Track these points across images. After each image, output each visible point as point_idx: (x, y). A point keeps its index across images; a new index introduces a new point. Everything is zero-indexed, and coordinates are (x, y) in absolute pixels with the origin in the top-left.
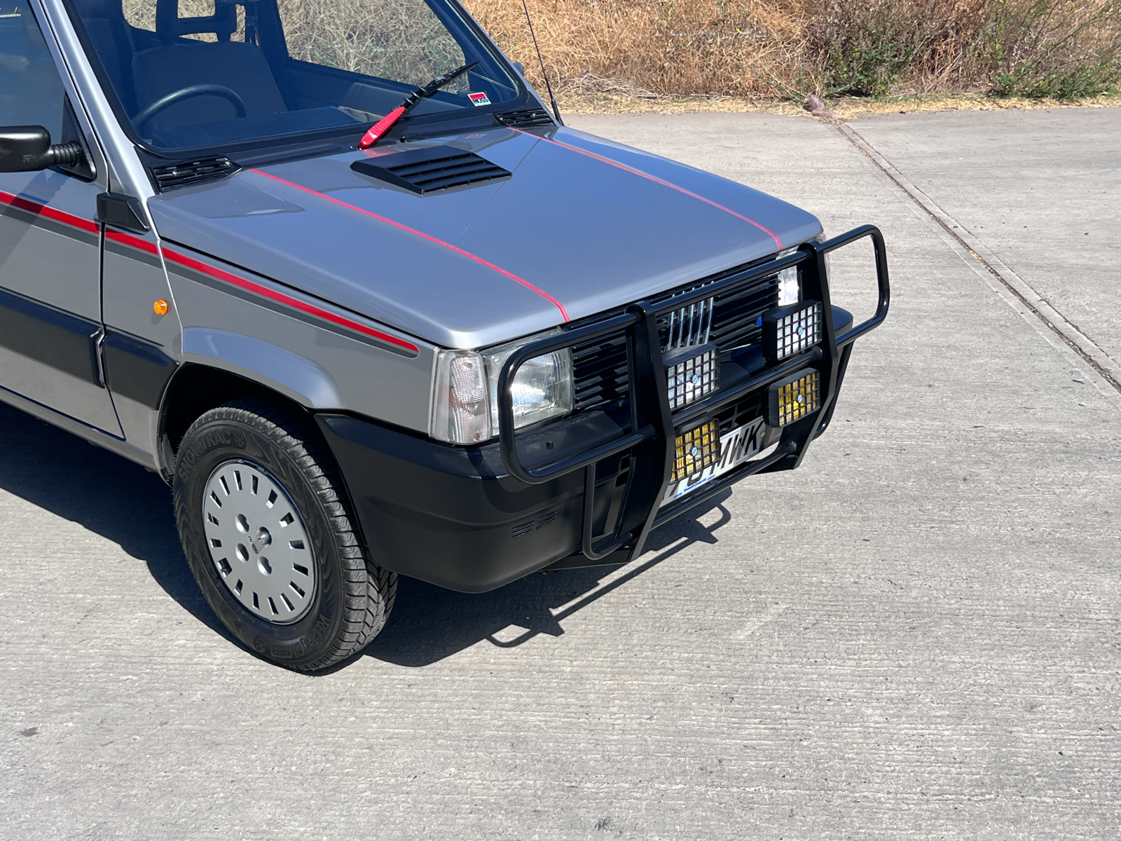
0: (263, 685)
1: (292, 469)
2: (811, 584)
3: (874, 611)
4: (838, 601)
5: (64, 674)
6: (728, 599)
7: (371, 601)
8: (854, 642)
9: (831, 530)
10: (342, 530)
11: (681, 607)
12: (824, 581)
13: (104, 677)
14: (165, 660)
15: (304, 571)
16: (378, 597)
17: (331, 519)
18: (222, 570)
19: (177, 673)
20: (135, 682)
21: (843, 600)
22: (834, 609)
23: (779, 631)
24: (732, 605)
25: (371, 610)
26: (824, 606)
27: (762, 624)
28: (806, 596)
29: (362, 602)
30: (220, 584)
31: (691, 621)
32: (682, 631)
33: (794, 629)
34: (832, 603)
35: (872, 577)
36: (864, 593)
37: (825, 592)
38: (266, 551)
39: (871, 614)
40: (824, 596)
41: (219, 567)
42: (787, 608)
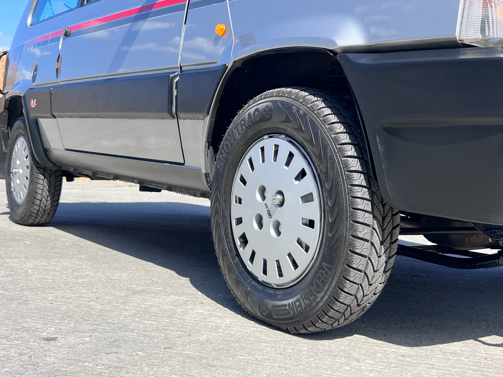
0: (262, 339)
1: (311, 120)
5: (100, 315)
7: (374, 250)
10: (352, 169)
13: (130, 320)
14: (184, 317)
15: (311, 224)
16: (381, 249)
17: (343, 159)
18: (241, 246)
19: (191, 324)
20: (154, 324)
25: (373, 260)
29: (365, 247)
30: (237, 259)
38: (279, 214)
41: (238, 243)
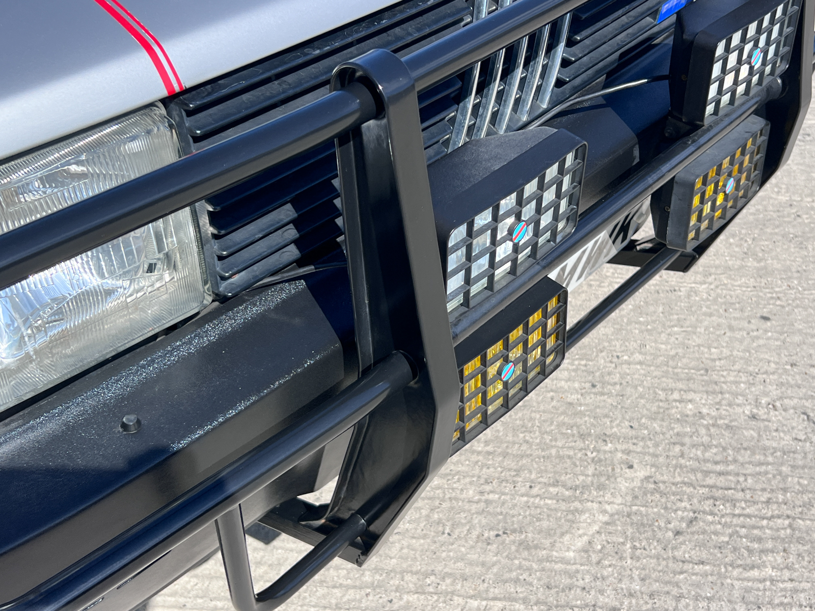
2: (683, 419)
3: (785, 490)
4: (725, 462)
6: (553, 451)
8: (755, 573)
9: (713, 294)
11: (477, 471)
12: (705, 411)
21: (735, 461)
22: (721, 481)
23: (633, 539)
24: (559, 467)
26: (707, 473)
27: (606, 518)
28: (677, 448)
31: (491, 509)
32: (475, 533)
33: (659, 535)
34: (719, 468)
35: (778, 404)
36: (767, 443)
37: (706, 439)
39: (781, 497)
40: (707, 447)
42: (647, 478)
